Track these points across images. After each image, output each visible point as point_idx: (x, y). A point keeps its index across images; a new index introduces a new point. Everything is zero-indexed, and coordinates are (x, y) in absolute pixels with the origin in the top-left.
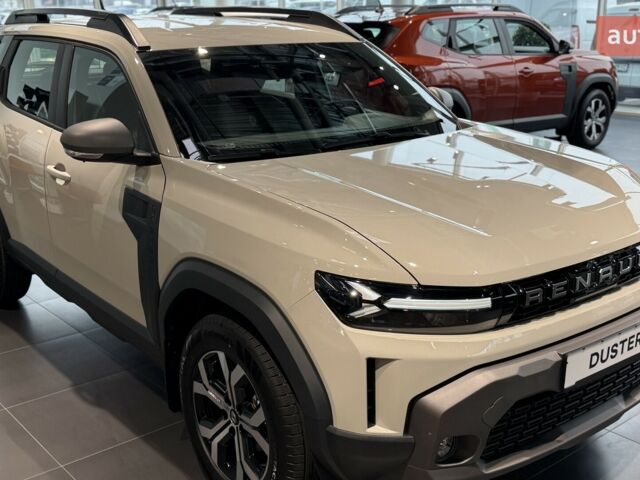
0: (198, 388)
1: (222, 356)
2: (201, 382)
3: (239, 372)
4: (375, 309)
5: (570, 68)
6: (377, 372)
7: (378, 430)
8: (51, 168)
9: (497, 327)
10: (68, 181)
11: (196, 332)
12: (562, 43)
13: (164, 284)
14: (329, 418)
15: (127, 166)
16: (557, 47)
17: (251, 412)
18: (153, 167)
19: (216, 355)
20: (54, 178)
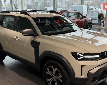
0: (47, 73)
1: (52, 67)
2: (48, 72)
3: (56, 69)
4: (82, 58)
5: (85, 20)
6: (82, 68)
7: (83, 77)
8: (15, 37)
9: (100, 60)
10: (18, 40)
11: (47, 63)
12: (84, 16)
13: (40, 56)
14: (74, 75)
15: (32, 37)
16: (83, 17)
17: (58, 76)
18: (37, 37)
19: (51, 67)
20: (15, 39)
